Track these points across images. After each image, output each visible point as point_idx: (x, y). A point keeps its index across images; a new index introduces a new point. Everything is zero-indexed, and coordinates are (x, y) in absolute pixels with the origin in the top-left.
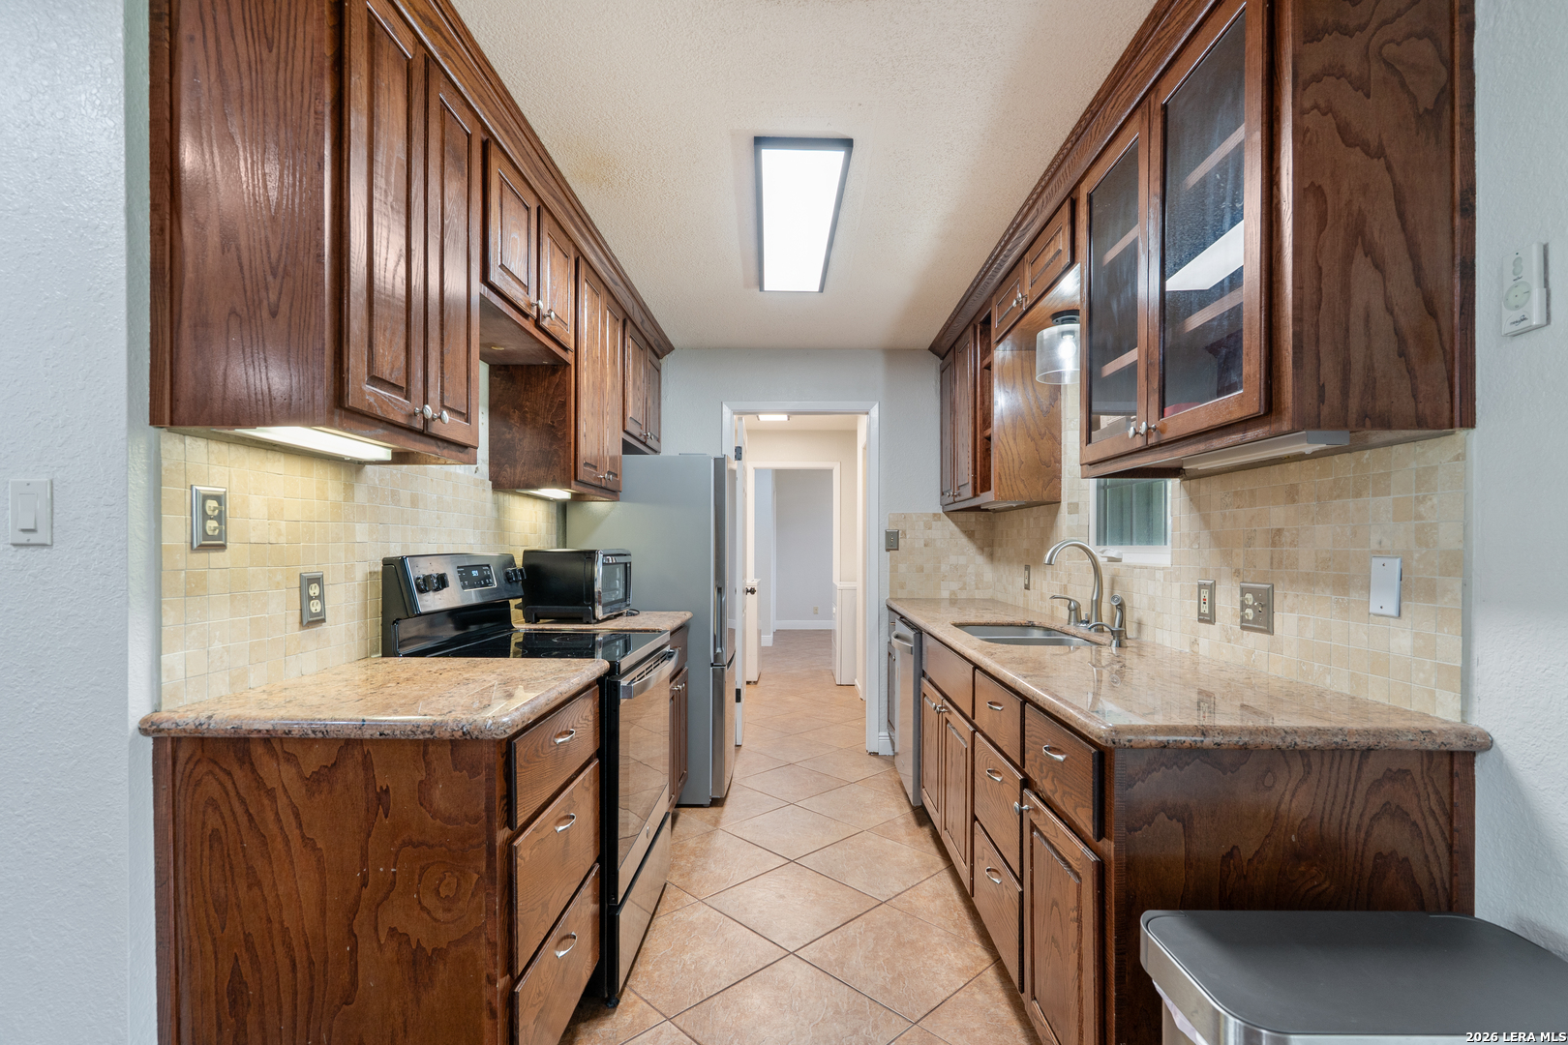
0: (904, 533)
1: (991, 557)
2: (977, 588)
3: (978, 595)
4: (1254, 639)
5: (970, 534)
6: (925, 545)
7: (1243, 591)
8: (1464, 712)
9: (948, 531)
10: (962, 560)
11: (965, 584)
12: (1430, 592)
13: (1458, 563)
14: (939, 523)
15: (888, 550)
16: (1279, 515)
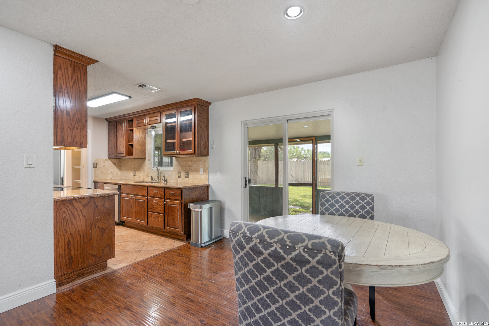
0: (98, 163)
1: (120, 169)
2: (117, 177)
3: (117, 178)
4: (187, 179)
5: (115, 164)
6: (104, 167)
7: (185, 173)
8: (208, 183)
9: (109, 163)
10: (113, 170)
11: (114, 176)
12: (205, 172)
13: (208, 169)
14: (107, 161)
15: (93, 168)
16: (190, 163)
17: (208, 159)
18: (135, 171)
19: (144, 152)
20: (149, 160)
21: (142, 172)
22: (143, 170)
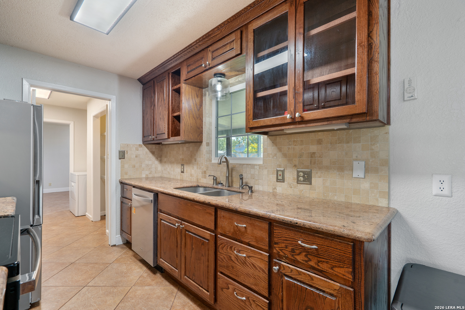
0: (127, 152)
1: (161, 161)
2: (156, 173)
3: (156, 175)
4: (302, 187)
5: (153, 153)
6: (136, 157)
7: (298, 172)
8: (389, 204)
9: (145, 151)
10: (150, 163)
11: (151, 171)
12: (376, 171)
13: (386, 163)
14: (141, 148)
15: (120, 159)
16: (313, 148)
17: (387, 133)
18: (183, 165)
19: (199, 130)
20: (208, 144)
21: (195, 167)
22: (198, 164)
